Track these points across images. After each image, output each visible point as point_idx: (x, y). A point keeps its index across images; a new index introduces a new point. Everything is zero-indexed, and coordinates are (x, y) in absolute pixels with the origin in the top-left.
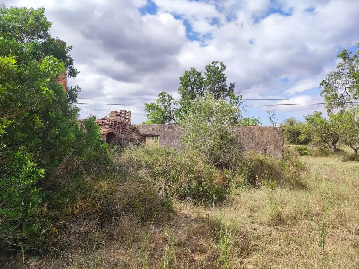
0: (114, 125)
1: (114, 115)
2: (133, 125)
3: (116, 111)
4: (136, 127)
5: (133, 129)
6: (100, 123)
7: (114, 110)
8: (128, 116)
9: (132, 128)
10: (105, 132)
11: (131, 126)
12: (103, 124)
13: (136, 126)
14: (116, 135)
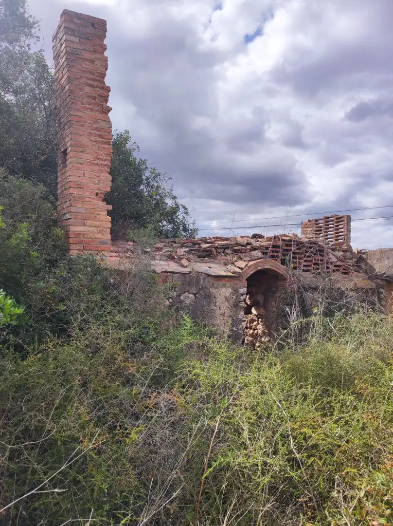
0: (284, 250)
1: (311, 229)
2: (356, 252)
3: (317, 220)
4: (364, 256)
5: (357, 262)
6: (240, 245)
7: (311, 219)
8: (342, 230)
9: (351, 259)
10: (242, 269)
11: (348, 254)
12: (249, 247)
13: (364, 253)
14: (286, 279)
